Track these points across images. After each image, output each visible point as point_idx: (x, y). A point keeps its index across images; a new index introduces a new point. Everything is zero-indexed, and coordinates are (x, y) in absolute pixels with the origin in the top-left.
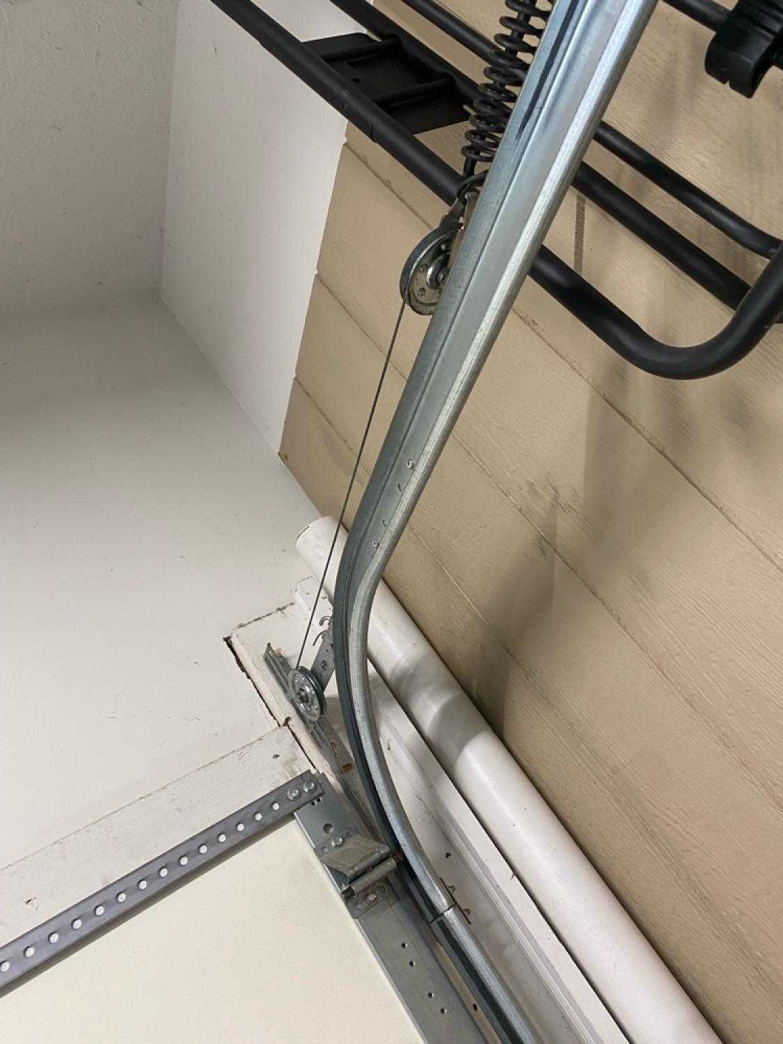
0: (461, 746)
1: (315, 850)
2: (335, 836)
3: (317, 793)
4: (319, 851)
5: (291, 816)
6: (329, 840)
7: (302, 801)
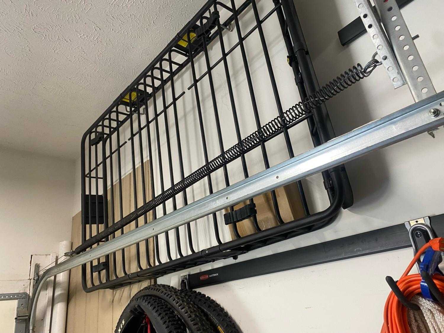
0: (58, 302)
1: (17, 307)
2: (22, 307)
3: (24, 298)
4: (18, 308)
5: (17, 299)
6: (21, 307)
7: (21, 297)
